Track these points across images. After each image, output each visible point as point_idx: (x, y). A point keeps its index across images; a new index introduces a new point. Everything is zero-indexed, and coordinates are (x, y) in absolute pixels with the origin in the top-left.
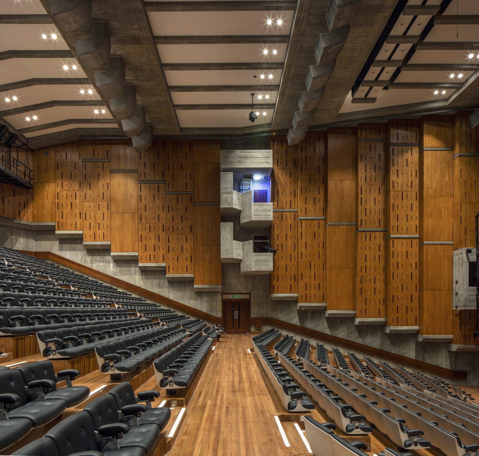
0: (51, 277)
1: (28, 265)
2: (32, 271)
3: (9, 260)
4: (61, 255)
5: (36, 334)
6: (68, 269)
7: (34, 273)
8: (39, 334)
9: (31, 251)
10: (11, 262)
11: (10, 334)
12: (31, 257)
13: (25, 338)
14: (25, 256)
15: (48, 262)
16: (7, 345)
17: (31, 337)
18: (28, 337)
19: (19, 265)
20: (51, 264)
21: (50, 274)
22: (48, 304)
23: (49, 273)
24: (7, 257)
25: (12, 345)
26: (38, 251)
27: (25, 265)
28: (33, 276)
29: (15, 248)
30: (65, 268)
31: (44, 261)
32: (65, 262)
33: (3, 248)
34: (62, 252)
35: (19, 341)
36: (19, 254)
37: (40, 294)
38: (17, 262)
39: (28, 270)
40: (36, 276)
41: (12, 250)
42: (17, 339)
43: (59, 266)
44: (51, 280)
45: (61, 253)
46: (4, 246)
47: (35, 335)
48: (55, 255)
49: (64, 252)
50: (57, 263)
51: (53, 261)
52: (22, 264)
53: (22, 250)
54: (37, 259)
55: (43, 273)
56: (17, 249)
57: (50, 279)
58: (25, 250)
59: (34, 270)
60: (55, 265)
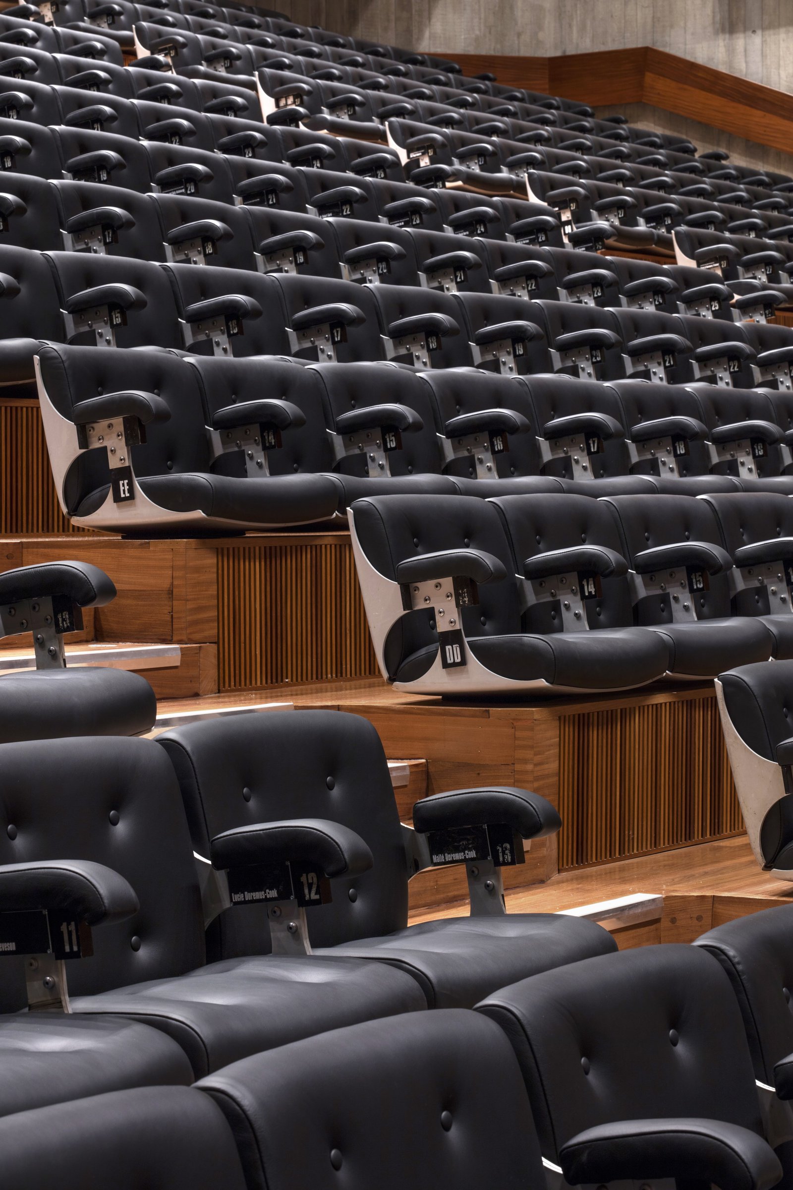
0: (691, 246)
1: (531, 162)
2: (562, 203)
3: (413, 132)
4: (730, 65)
5: (712, 684)
6: (782, 172)
7: (578, 218)
8: (734, 688)
9: (525, 52)
10: (426, 146)
11: (542, 683)
12: (534, 100)
13: (625, 715)
14: (498, 92)
15: (642, 126)
16: (525, 761)
17: (658, 706)
18: (641, 709)
19: (476, 169)
20: (668, 143)
21: (677, 218)
22: (715, 459)
23: (668, 212)
24: (401, 112)
25: (553, 766)
26: (571, 51)
27: (512, 167)
28: (576, 240)
29: (426, 45)
30: (762, 168)
31: (618, 121)
32: (758, 118)
33: (361, 47)
34: (740, 41)
35: (594, 735)
36: (461, 85)
37: (646, 375)
38: (464, 142)
39: (533, 199)
40: (595, 238)
41: (414, 62)
42: (582, 723)
43: (718, 157)
44: (691, 264)
45: (731, 51)
46: (361, 33)
47: (704, 692)
48: (693, 66)
49: (757, 40)
50: (707, 130)
51: (672, 117)
52: (491, 160)
53: (472, 51)
54: (568, 108)
55: (629, 214)
56: (440, 50)
57: (684, 261)
58: (488, 48)
59: (573, 197)
60: (694, 144)
